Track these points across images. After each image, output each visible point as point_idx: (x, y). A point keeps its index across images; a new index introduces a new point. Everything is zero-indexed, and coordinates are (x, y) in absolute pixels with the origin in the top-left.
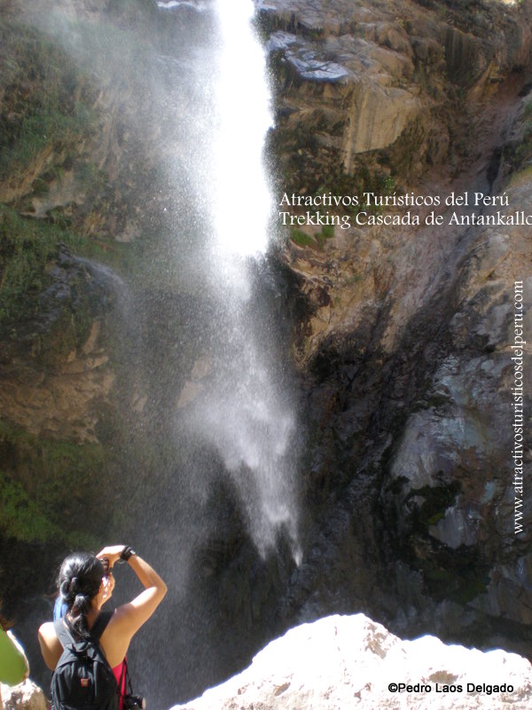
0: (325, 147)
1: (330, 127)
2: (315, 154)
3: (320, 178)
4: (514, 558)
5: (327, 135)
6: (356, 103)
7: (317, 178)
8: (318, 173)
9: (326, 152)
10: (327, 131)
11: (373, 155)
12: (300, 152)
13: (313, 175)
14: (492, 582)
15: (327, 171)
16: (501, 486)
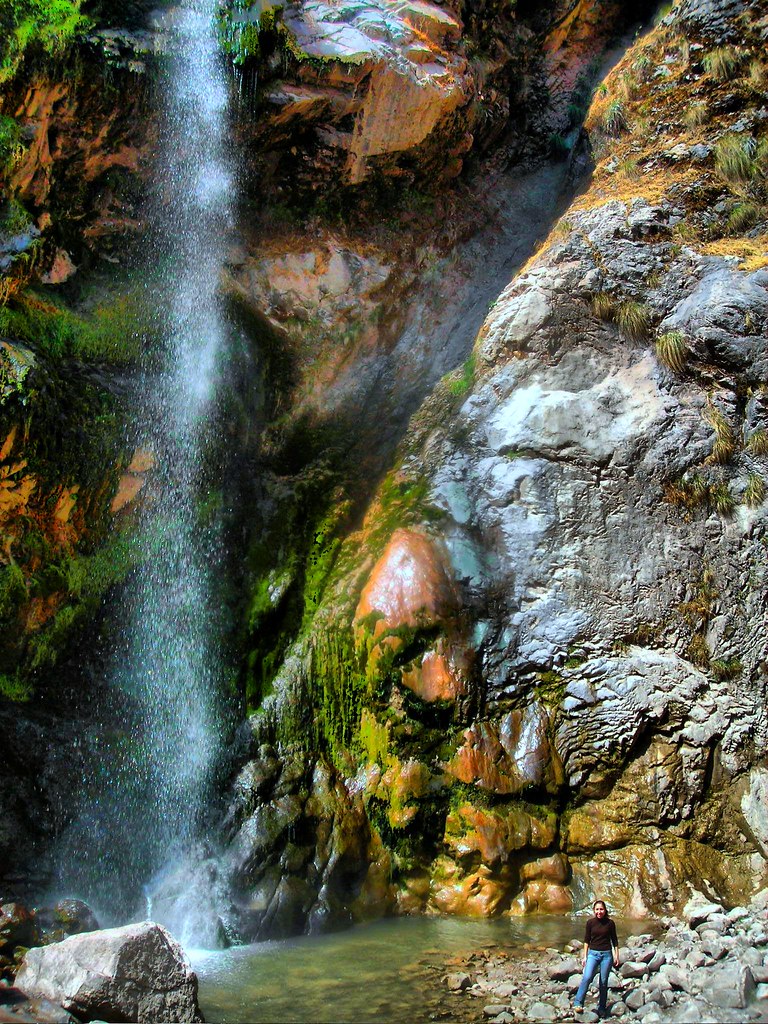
0: (327, 147)
1: (336, 120)
2: (313, 154)
3: (319, 188)
4: (498, 714)
5: (332, 129)
6: (373, 89)
7: (314, 188)
8: (316, 181)
9: (329, 153)
10: (332, 125)
11: (393, 157)
12: (294, 151)
13: (309, 184)
14: (467, 744)
15: (328, 178)
16: (494, 628)
